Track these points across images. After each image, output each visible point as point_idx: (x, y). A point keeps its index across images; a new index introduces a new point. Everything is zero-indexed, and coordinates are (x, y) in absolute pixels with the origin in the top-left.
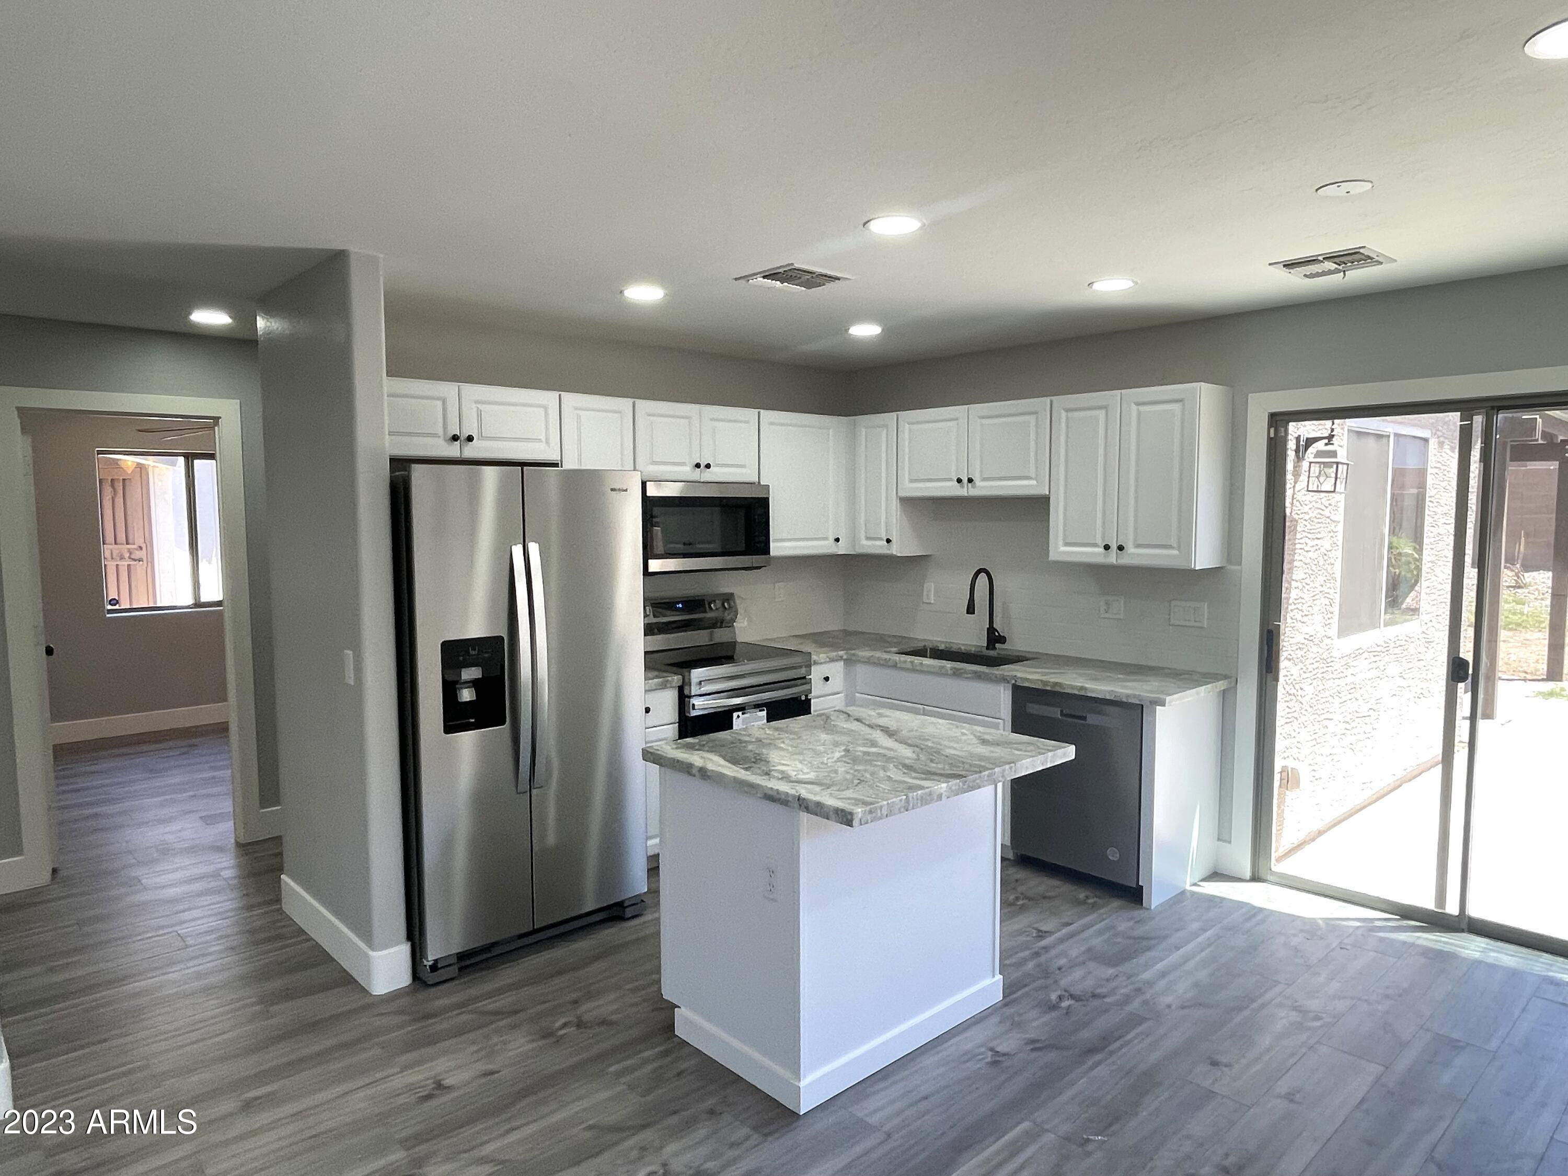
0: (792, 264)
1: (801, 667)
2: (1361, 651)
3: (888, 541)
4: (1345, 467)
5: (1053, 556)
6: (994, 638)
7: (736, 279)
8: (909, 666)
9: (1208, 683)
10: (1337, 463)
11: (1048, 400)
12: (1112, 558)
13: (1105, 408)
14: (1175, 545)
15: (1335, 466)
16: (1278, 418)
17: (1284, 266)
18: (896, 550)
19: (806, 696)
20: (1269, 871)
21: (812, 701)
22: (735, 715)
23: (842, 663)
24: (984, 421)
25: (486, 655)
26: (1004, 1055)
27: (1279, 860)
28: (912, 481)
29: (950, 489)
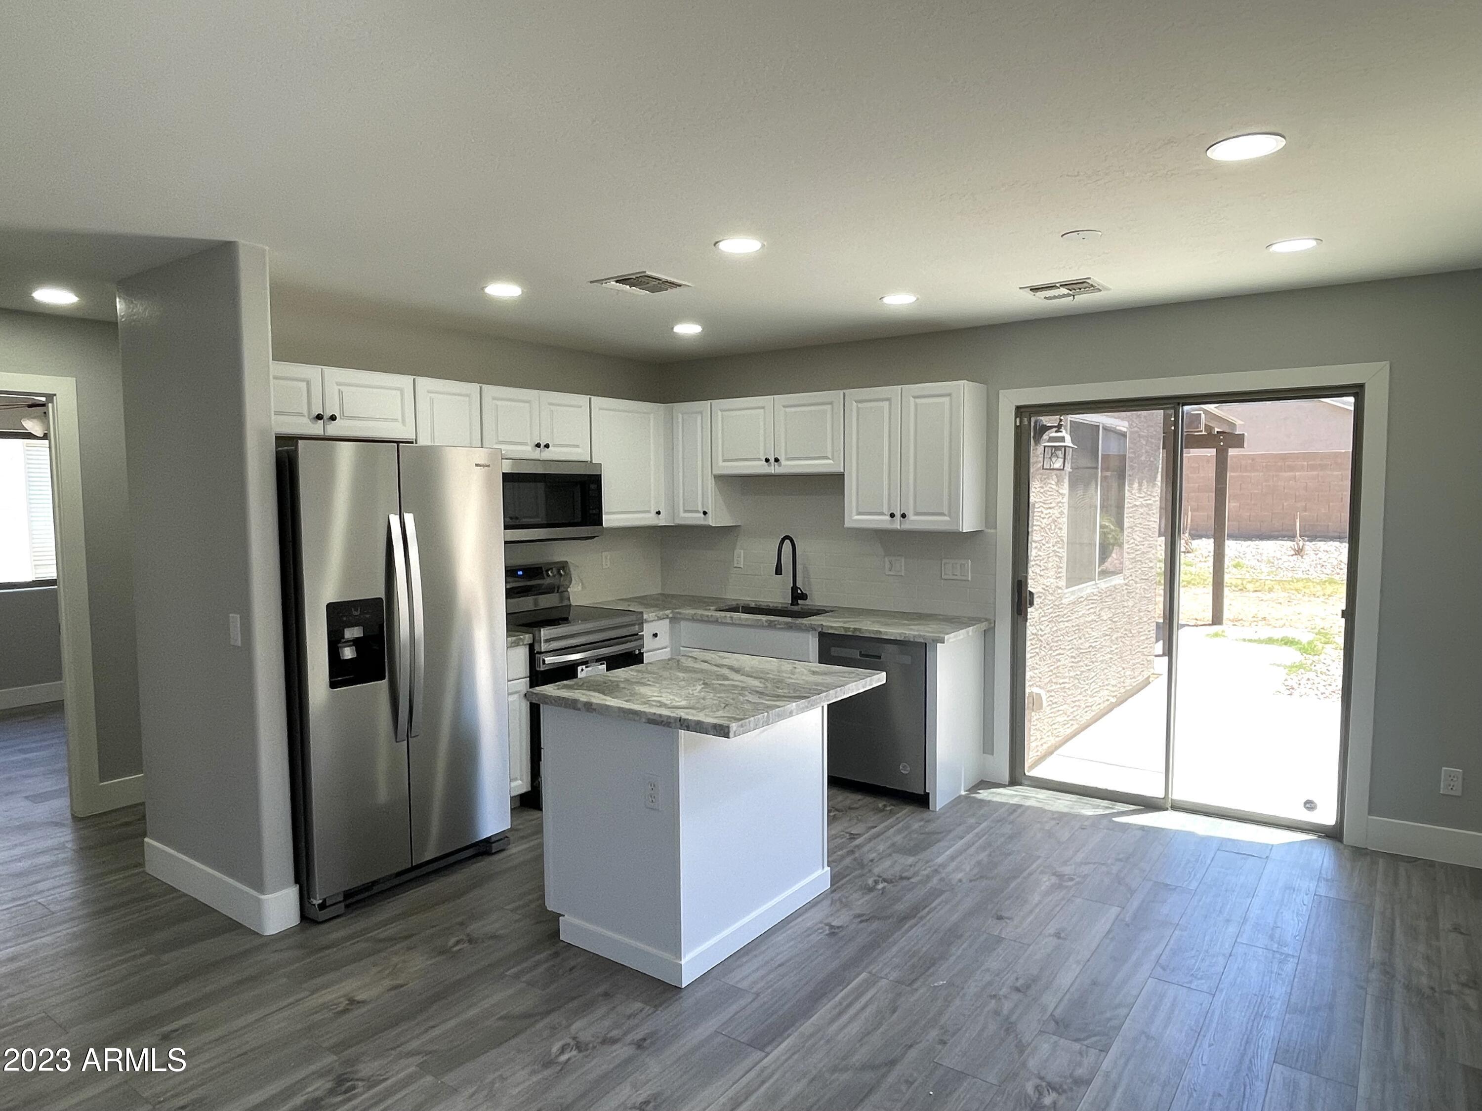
0: (645, 272)
1: (634, 625)
2: (1082, 599)
3: (705, 513)
4: (1071, 450)
5: (847, 524)
6: (797, 595)
7: (591, 282)
8: (729, 621)
9: (974, 625)
10: (1065, 447)
11: (842, 392)
12: (897, 525)
13: (888, 399)
14: (946, 513)
15: (1063, 449)
16: (1022, 410)
17: (1031, 290)
18: (711, 521)
19: (640, 650)
20: (1024, 777)
21: (645, 654)
22: (580, 668)
23: (668, 620)
24: (788, 410)
25: (368, 616)
26: (838, 927)
27: (1032, 767)
28: (724, 461)
29: (759, 467)
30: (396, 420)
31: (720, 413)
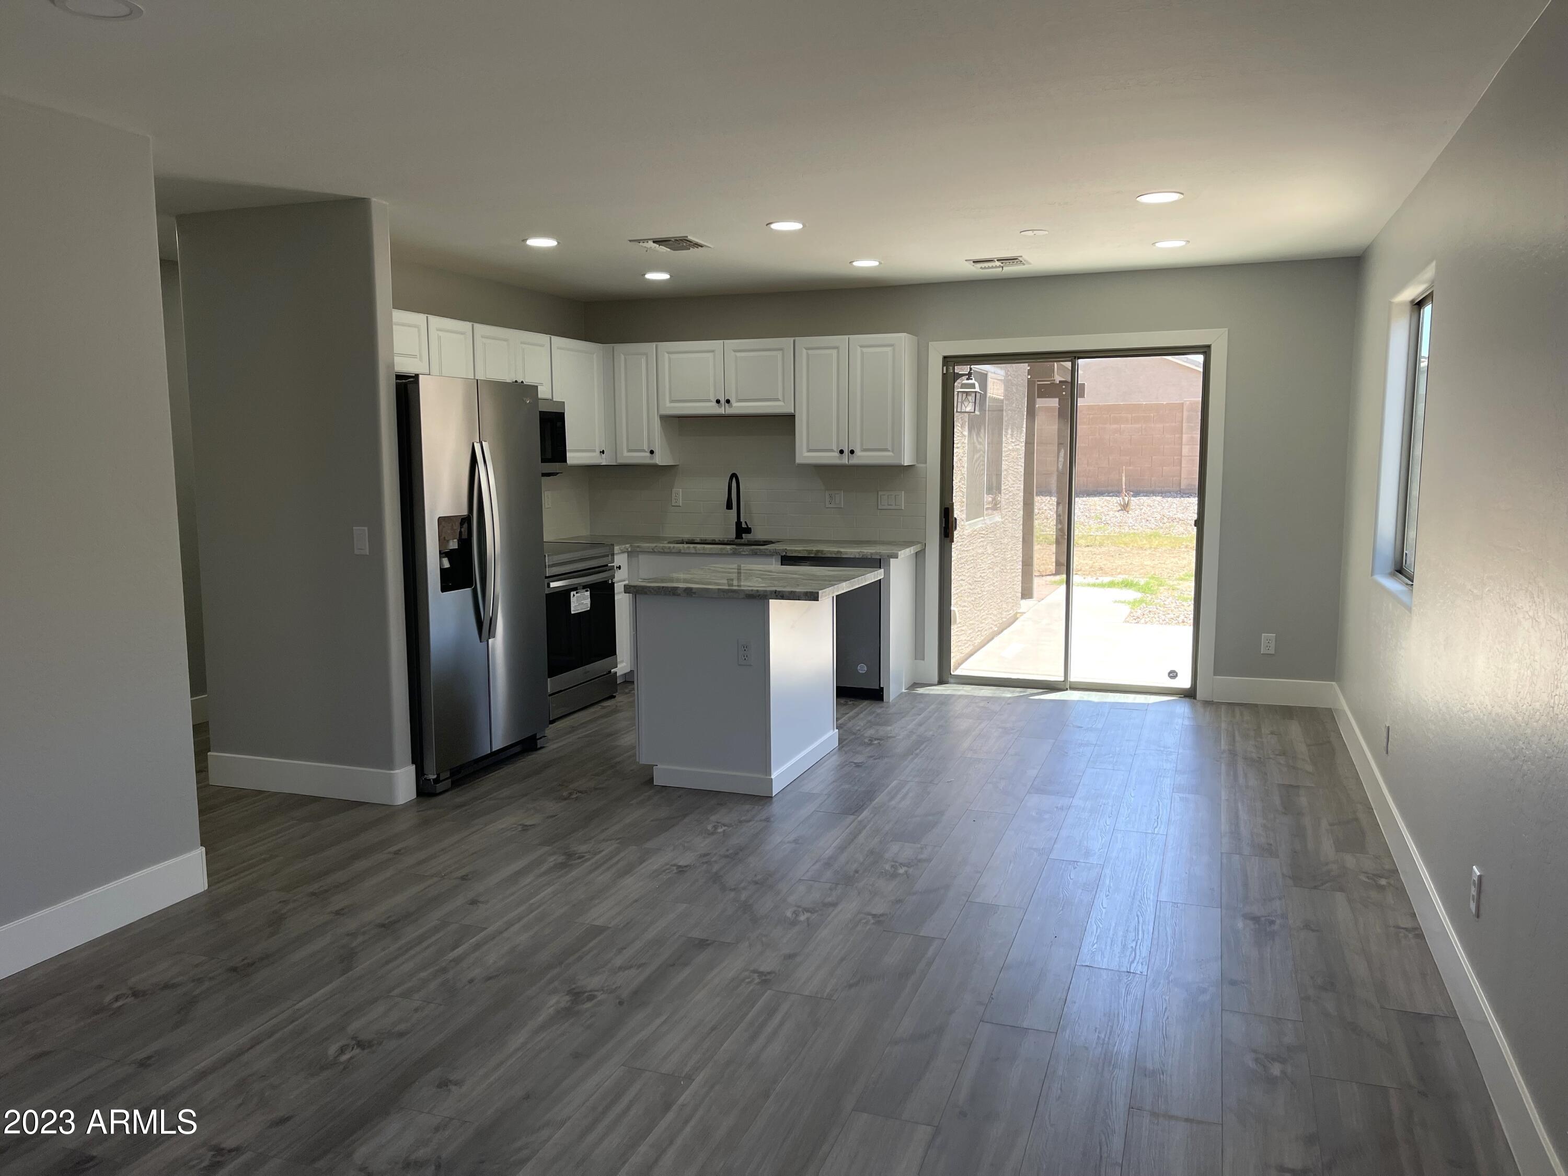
0: (687, 237)
1: (608, 556)
2: (976, 533)
3: (652, 452)
4: (979, 394)
5: (799, 460)
6: (742, 530)
7: (630, 241)
8: (693, 551)
9: (914, 545)
10: (976, 392)
11: (792, 339)
12: (845, 460)
13: (836, 348)
14: (890, 449)
15: (974, 395)
16: (948, 360)
17: (974, 262)
18: (659, 460)
19: (612, 580)
20: (950, 676)
21: (615, 584)
22: (572, 593)
23: (626, 555)
24: (738, 354)
27: (956, 669)
28: (671, 402)
29: (710, 408)
30: (414, 356)
31: (667, 355)
